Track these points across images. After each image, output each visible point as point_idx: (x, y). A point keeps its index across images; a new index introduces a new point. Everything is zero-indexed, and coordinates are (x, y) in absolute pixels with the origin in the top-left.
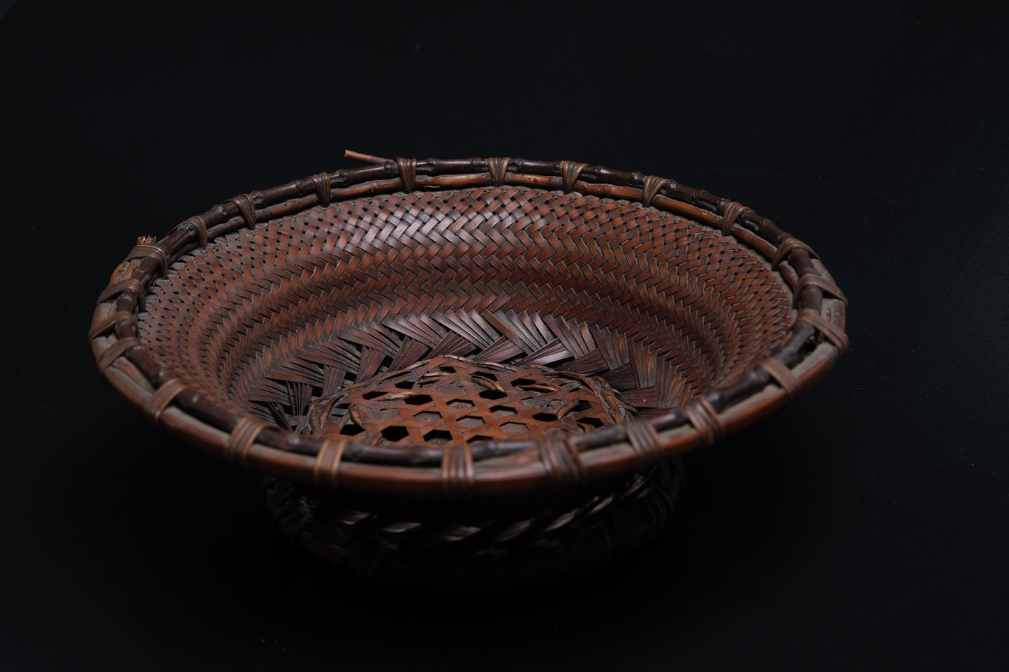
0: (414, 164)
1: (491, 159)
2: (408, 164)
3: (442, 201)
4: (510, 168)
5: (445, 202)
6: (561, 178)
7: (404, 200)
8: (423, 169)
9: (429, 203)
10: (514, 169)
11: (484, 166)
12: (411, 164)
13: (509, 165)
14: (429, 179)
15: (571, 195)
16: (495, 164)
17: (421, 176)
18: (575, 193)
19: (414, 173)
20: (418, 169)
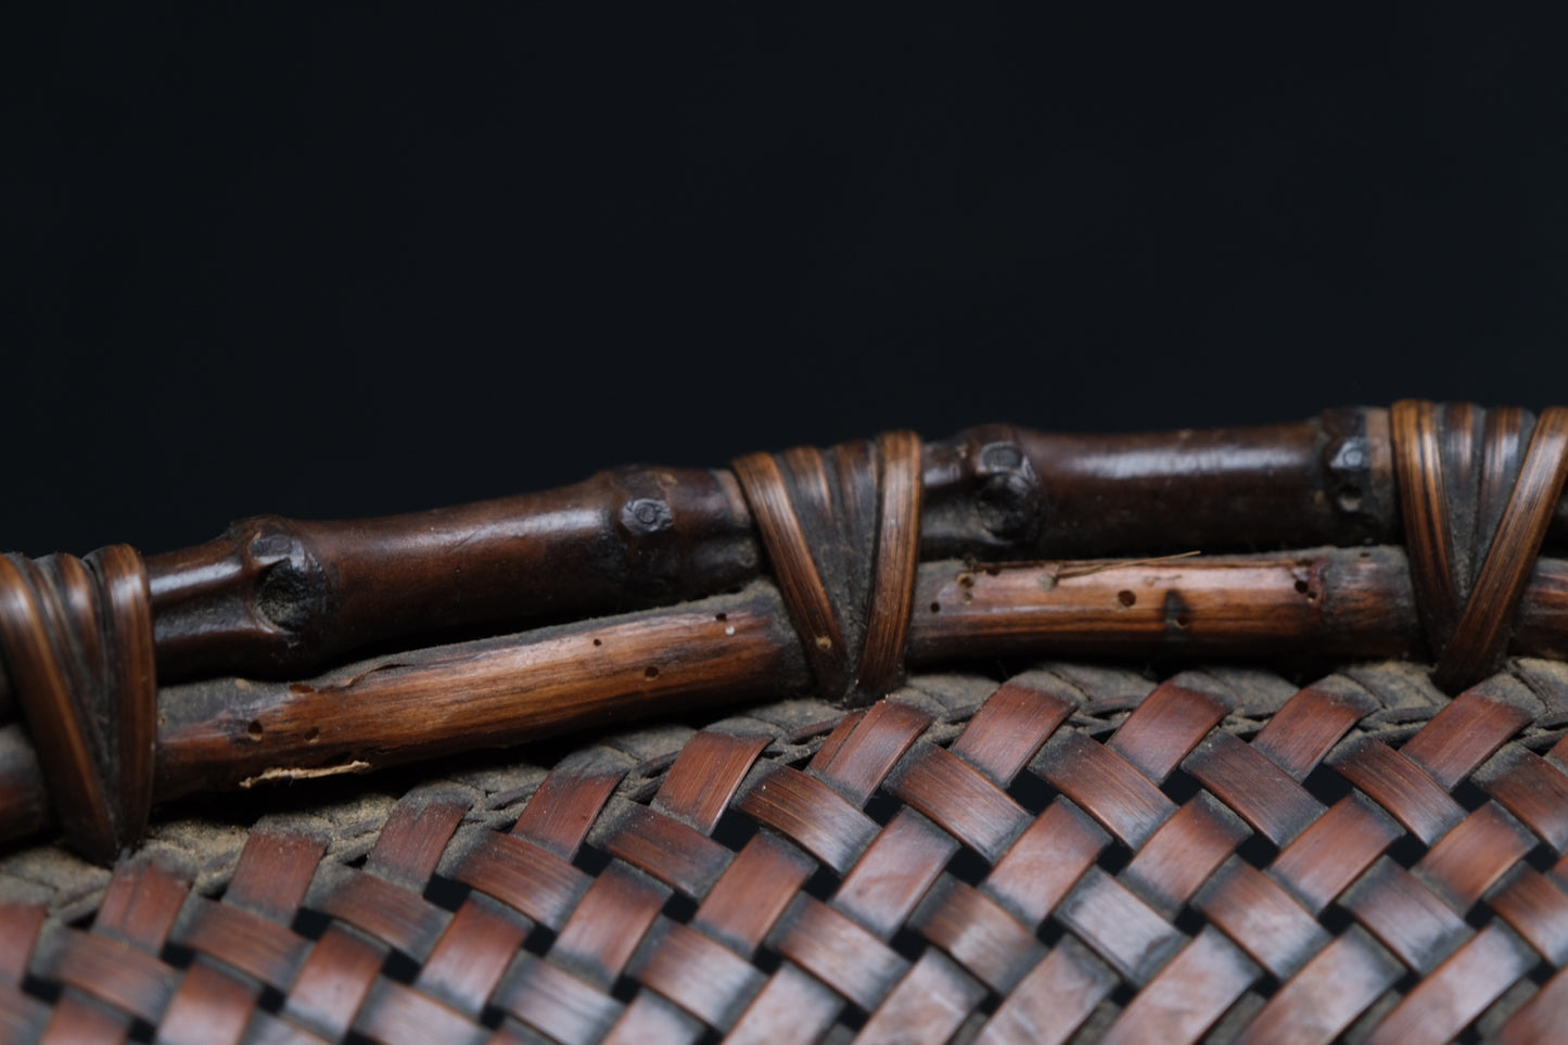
0: (128, 589)
1: (768, 462)
2: (80, 597)
3: (415, 889)
4: (942, 526)
5: (448, 892)
6: (1393, 557)
7: (84, 923)
8: (206, 625)
9: (312, 924)
10: (980, 526)
11: (720, 530)
12: (101, 595)
13: (931, 499)
14: (274, 703)
15: (1504, 687)
16: (803, 507)
17: (203, 691)
18: (1532, 665)
19: (145, 675)
20: (167, 631)
